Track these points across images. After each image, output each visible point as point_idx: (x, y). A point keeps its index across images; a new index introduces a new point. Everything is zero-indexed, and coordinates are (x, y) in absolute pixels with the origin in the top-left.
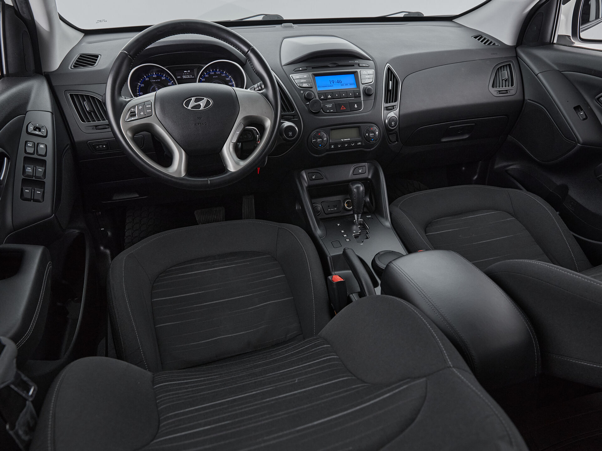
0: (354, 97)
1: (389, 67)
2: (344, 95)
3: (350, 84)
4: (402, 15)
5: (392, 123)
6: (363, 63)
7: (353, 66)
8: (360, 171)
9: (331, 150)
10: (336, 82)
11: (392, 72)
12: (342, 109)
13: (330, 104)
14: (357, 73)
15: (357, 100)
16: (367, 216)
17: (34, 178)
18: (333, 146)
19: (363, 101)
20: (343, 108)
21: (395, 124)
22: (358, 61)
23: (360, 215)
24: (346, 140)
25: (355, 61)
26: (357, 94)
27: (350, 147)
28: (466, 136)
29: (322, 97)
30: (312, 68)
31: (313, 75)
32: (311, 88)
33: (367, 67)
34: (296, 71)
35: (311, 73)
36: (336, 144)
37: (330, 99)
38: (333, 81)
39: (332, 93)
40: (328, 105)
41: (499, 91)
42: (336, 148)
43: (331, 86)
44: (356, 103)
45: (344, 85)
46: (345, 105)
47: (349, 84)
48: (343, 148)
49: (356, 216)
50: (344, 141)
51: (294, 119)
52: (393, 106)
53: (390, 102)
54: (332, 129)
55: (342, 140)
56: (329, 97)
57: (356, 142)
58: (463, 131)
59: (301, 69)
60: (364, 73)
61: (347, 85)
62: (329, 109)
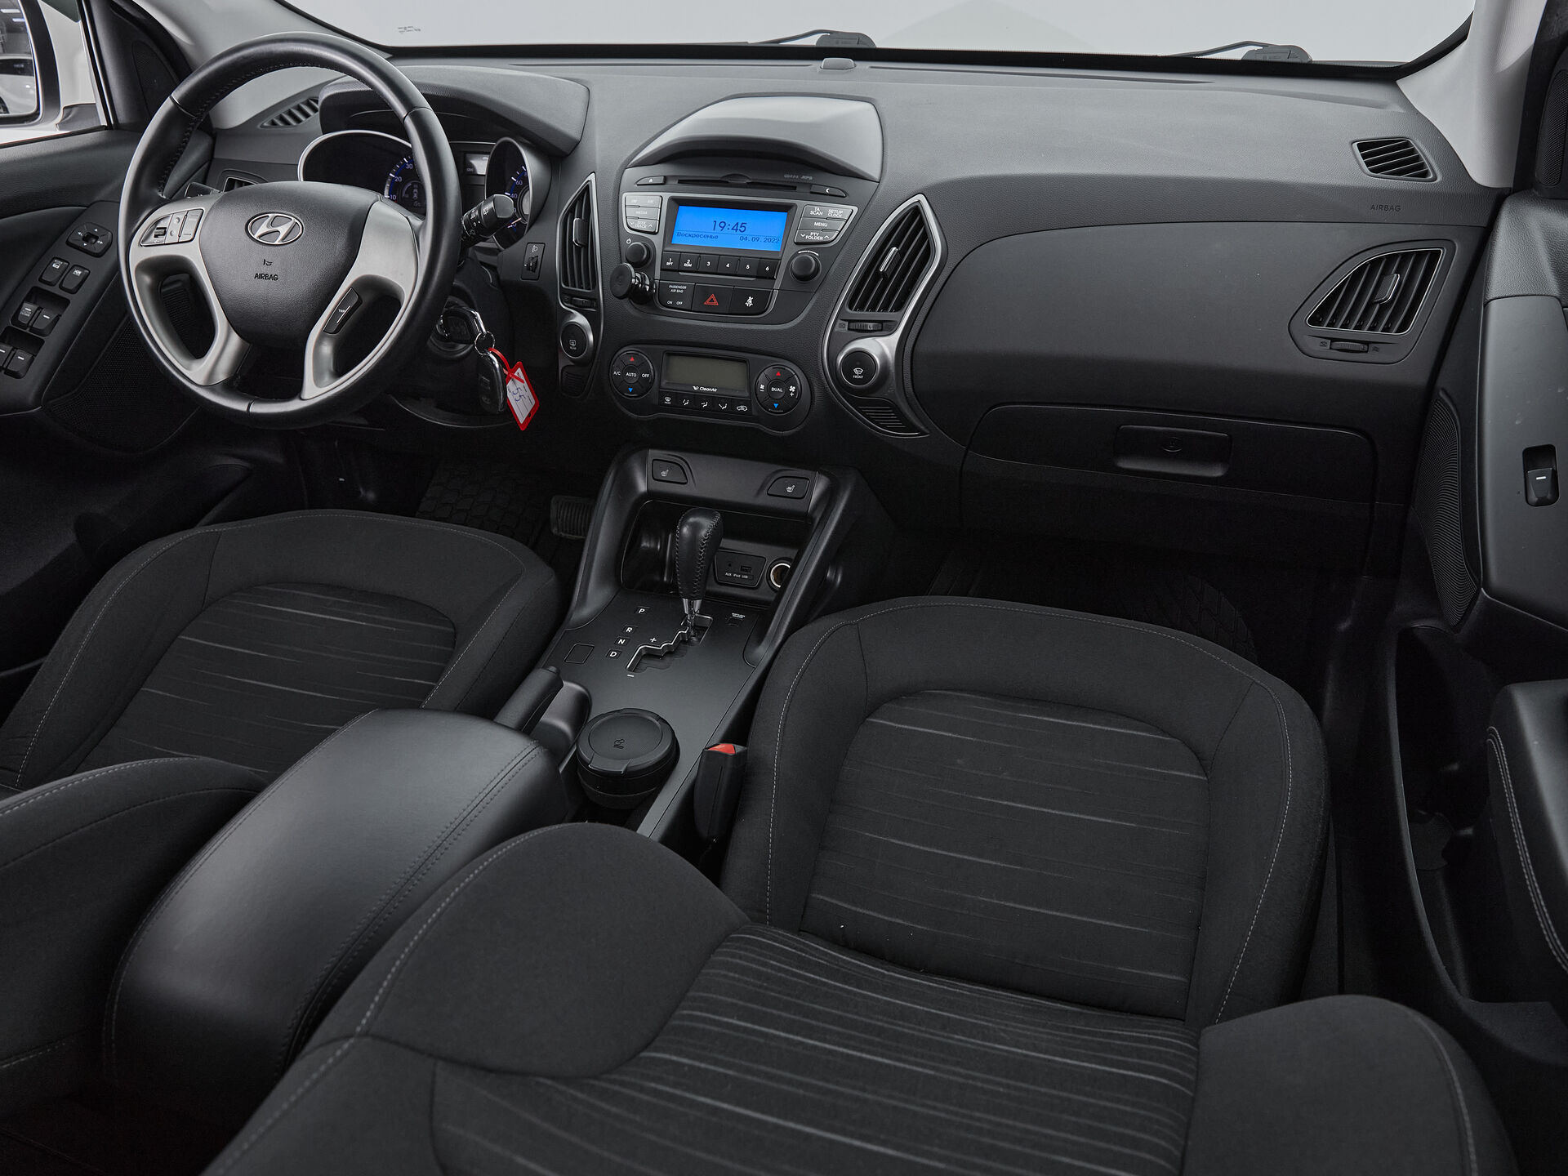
0: (757, 277)
1: (917, 204)
2: (728, 266)
3: (768, 240)
4: (1237, 55)
5: (856, 370)
6: (829, 183)
7: (794, 188)
8: (789, 489)
9: (662, 407)
10: (731, 228)
11: (922, 223)
12: (707, 302)
13: (683, 285)
14: (794, 208)
15: (762, 285)
16: (734, 615)
17: (28, 329)
18: (668, 400)
19: (776, 293)
20: (713, 301)
21: (867, 375)
22: (811, 178)
23: (698, 603)
24: (705, 389)
25: (803, 177)
26: (767, 269)
27: (713, 411)
28: (1217, 472)
29: (668, 264)
30: (681, 182)
31: (673, 202)
32: (654, 233)
33: (839, 198)
34: (642, 186)
35: (667, 196)
36: (677, 397)
37: (688, 270)
38: (722, 225)
39: (699, 257)
40: (674, 287)
41: (1333, 340)
42: (676, 407)
43: (711, 237)
44: (752, 293)
45: (750, 238)
46: (719, 293)
47: (762, 239)
48: (695, 409)
49: (685, 601)
50: (698, 391)
51: (590, 307)
52: (881, 322)
53: (873, 308)
54: (670, 354)
55: (695, 389)
56: (688, 265)
57: (733, 402)
58: (1190, 450)
59: (651, 181)
60: (812, 213)
61: (756, 239)
62: (677, 297)
